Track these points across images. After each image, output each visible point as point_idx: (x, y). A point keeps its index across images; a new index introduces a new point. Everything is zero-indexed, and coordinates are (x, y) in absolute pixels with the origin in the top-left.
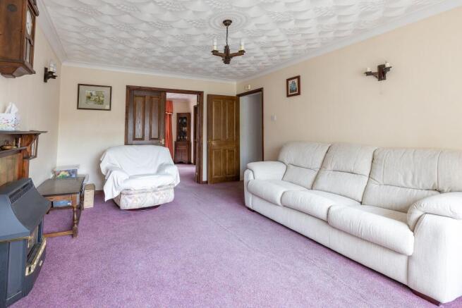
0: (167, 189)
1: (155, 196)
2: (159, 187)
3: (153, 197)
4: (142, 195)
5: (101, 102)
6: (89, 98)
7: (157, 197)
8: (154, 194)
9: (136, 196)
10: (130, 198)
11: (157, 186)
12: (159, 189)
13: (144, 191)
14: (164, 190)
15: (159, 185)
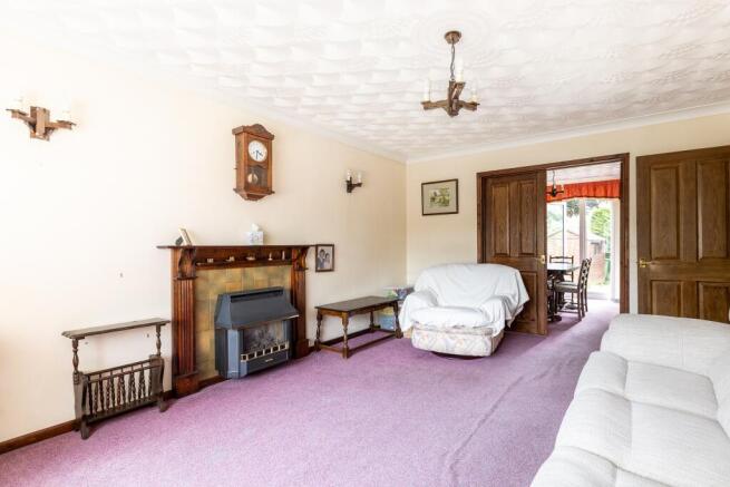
0: (470, 333)
1: (449, 340)
2: (455, 327)
3: (446, 341)
4: (430, 333)
5: (446, 203)
6: (433, 199)
7: (452, 342)
8: (446, 336)
9: (425, 333)
10: (418, 334)
11: (452, 325)
12: (454, 330)
13: (433, 329)
14: (464, 333)
15: (455, 324)
